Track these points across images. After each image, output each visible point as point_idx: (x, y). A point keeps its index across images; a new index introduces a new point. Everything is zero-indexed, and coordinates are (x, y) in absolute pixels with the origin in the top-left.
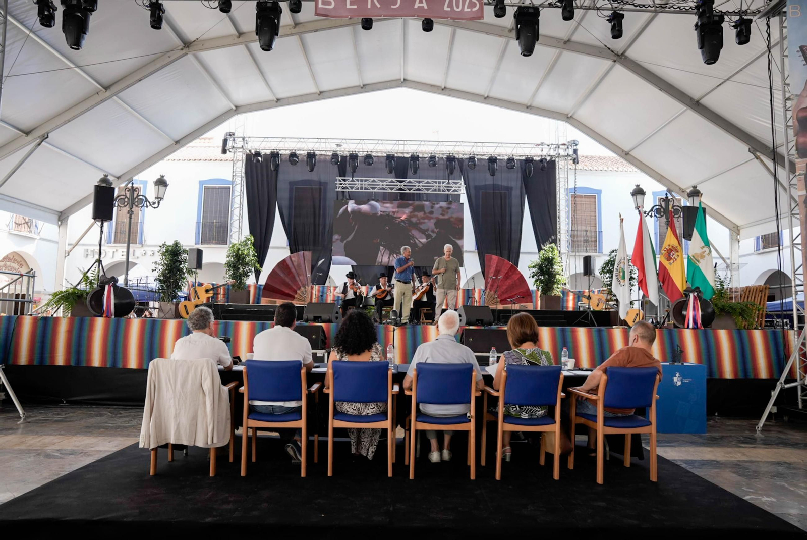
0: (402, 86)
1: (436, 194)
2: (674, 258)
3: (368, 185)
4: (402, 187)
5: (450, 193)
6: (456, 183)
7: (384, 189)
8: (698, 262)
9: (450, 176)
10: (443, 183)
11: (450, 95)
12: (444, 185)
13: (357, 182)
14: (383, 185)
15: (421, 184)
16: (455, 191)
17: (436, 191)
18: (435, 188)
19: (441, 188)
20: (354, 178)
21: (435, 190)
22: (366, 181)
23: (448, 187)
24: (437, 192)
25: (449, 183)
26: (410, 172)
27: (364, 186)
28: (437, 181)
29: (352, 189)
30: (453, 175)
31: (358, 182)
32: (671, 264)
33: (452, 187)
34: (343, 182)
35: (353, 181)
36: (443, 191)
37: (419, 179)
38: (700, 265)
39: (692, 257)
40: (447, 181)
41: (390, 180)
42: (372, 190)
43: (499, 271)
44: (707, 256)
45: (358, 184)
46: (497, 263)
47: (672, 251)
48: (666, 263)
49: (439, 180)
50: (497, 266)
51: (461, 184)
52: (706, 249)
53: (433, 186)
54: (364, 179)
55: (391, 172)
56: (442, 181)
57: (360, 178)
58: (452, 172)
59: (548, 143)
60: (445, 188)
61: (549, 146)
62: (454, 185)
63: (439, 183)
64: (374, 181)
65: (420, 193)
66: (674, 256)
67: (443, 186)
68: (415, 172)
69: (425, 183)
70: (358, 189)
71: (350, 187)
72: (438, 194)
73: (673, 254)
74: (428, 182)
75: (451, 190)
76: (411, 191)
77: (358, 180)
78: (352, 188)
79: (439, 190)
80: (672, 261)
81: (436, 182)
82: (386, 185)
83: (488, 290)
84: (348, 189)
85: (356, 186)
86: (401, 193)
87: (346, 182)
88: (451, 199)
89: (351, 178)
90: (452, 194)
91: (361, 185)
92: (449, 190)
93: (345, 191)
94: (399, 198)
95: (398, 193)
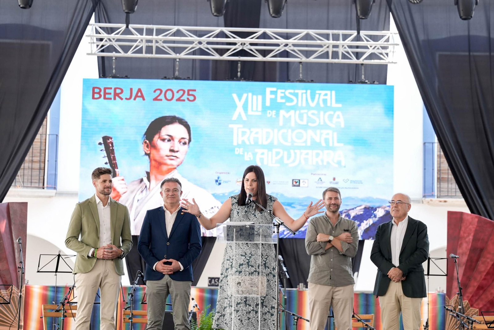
1: (327, 64)
3: (165, 42)
4: (245, 48)
5: (361, 61)
6: (375, 38)
7: (202, 52)
9: (363, 22)
10: (345, 37)
12: (348, 42)
13: (137, 36)
14: (200, 43)
15: (291, 41)
16: (372, 56)
17: (328, 58)
18: (324, 49)
19: (341, 50)
20: (130, 26)
21: (326, 55)
22: (159, 32)
23: (357, 47)
24: (330, 60)
25: (358, 38)
26: (266, 12)
27: (154, 45)
28: (330, 32)
29: (126, 51)
30: (369, 18)
31: (142, 34)
33: (366, 47)
34: (104, 35)
35: (127, 32)
36: (344, 57)
37: (287, 28)
40: (355, 33)
41: (218, 30)
42: (173, 55)
43: (482, 250)
45: (141, 40)
46: (476, 232)
49: (336, 32)
50: (475, 239)
51: (387, 40)
53: (321, 46)
54: (155, 27)
55: (219, 11)
56: (341, 32)
57: (145, 27)
58: (365, 12)
60: (350, 50)
62: (372, 42)
63: (336, 37)
64: (178, 33)
65: (288, 63)
67: (344, 45)
68: (277, 12)
69: (302, 39)
70: (140, 51)
71: (121, 46)
72: (332, 64)
74: (307, 37)
75: (363, 53)
76: (268, 58)
77: (140, 31)
78: (126, 49)
79: (335, 55)
81: (327, 37)
82: (208, 43)
83: (455, 297)
84: (117, 51)
85: (135, 44)
86: (243, 62)
87: (109, 35)
88: (363, 76)
89: (123, 26)
90: (366, 65)
91: (148, 41)
92: (358, 55)
93: (111, 58)
94: (239, 74)
95: (236, 62)
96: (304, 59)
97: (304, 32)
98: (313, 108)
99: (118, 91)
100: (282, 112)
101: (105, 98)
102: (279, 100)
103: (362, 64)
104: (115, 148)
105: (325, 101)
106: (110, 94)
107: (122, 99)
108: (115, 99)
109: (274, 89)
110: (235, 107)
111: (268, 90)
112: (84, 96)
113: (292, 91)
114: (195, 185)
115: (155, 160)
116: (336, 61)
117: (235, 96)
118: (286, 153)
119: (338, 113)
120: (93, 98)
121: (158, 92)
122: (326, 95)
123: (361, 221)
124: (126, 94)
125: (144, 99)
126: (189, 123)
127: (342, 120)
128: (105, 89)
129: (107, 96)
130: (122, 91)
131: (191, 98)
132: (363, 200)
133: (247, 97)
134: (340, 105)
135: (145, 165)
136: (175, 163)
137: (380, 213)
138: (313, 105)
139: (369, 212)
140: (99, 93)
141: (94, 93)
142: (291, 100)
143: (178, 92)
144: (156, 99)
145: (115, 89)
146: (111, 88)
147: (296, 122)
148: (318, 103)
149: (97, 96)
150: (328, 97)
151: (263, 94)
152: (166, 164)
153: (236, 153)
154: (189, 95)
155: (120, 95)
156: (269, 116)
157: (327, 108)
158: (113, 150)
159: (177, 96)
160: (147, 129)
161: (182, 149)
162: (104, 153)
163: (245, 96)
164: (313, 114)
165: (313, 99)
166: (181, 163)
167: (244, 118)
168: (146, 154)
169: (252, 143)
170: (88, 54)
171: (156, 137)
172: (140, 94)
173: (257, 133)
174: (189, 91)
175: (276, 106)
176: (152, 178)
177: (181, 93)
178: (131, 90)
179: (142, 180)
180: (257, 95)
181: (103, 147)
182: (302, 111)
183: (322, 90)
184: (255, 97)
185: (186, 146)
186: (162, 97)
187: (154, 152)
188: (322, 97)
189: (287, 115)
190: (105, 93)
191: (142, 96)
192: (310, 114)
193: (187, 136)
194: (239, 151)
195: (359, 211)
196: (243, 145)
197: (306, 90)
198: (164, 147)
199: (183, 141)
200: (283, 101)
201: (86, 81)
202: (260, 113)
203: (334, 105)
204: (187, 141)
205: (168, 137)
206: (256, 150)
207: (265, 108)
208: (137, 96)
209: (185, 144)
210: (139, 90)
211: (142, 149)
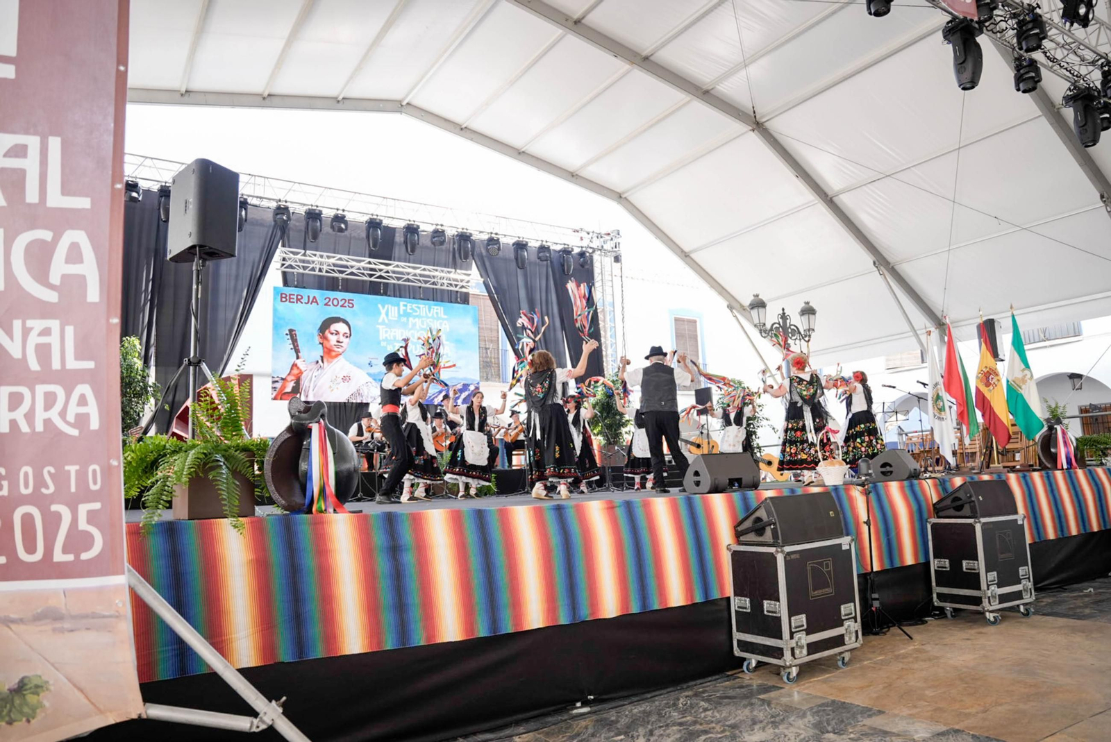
0: (401, 112)
1: (437, 289)
2: (994, 383)
3: (334, 265)
4: (383, 274)
5: (457, 289)
6: (467, 275)
8: (1021, 388)
10: (450, 273)
11: (471, 140)
12: (450, 276)
13: (314, 259)
14: (357, 268)
15: (417, 272)
16: (462, 287)
18: (435, 280)
19: (445, 282)
20: (308, 252)
21: (437, 283)
22: (328, 257)
23: (455, 280)
24: (439, 287)
25: (456, 274)
26: (398, 253)
27: (324, 267)
28: (440, 268)
29: (305, 269)
31: (317, 258)
32: (990, 391)
33: (460, 281)
34: (291, 256)
35: (307, 255)
36: (448, 285)
37: (413, 263)
38: (1022, 392)
39: (1012, 383)
40: (454, 271)
41: (368, 260)
44: (1029, 381)
45: (317, 262)
47: (991, 374)
48: (983, 389)
51: (473, 277)
52: (1027, 372)
53: (433, 277)
54: (324, 254)
56: (445, 269)
57: (317, 253)
59: (588, 230)
60: (451, 282)
61: (588, 233)
62: (465, 277)
63: (443, 272)
64: (342, 260)
66: (994, 380)
67: (448, 277)
68: (413, 251)
69: (421, 271)
70: (315, 270)
71: (302, 266)
73: (992, 378)
74: (425, 270)
75: (458, 284)
76: (401, 282)
77: (315, 256)
78: (305, 267)
79: (442, 284)
80: (991, 387)
81: (437, 271)
82: (362, 268)
84: (299, 269)
85: (312, 265)
86: (384, 283)
87: (296, 256)
88: (459, 299)
89: (303, 251)
90: (461, 292)
91: (321, 263)
92: (456, 286)
93: (293, 273)
94: (382, 291)
95: (380, 283)
96: (423, 285)
97: (423, 267)
98: (429, 318)
99: (299, 297)
100: (411, 319)
101: (290, 302)
102: (408, 311)
103: (457, 292)
104: (298, 338)
105: (437, 313)
106: (293, 299)
107: (302, 303)
108: (297, 302)
109: (405, 303)
110: (379, 313)
111: (402, 303)
112: (275, 299)
113: (416, 305)
114: (355, 366)
115: (327, 348)
116: (442, 287)
117: (380, 306)
118: (414, 347)
119: (445, 322)
120: (281, 301)
121: (328, 300)
122: (437, 309)
123: (461, 393)
124: (305, 300)
125: (318, 304)
126: (350, 323)
127: (447, 326)
128: (290, 295)
129: (292, 300)
130: (302, 298)
131: (351, 305)
132: (462, 380)
133: (388, 308)
134: (446, 317)
135: (319, 351)
136: (340, 350)
137: (472, 388)
138: (430, 315)
139: (466, 387)
140: (285, 298)
141: (282, 297)
142: (417, 312)
143: (341, 300)
144: (326, 305)
145: (297, 295)
146: (294, 295)
147: (420, 327)
148: (433, 314)
149: (284, 300)
150: (439, 311)
151: (398, 305)
152: (334, 351)
153: (382, 345)
154: (349, 303)
155: (302, 300)
156: (402, 321)
157: (438, 319)
158: (296, 339)
159: (341, 303)
160: (321, 326)
161: (345, 341)
162: (290, 341)
163: (386, 306)
164: (430, 321)
165: (429, 311)
166: (345, 351)
167: (386, 321)
168: (320, 343)
169: (392, 338)
170: (277, 269)
171: (327, 332)
172: (315, 300)
173: (395, 332)
174: (349, 300)
175: (407, 315)
176: (325, 360)
177: (344, 301)
178: (309, 297)
179: (317, 362)
180: (395, 306)
181: (289, 337)
182: (423, 319)
183: (435, 305)
184: (393, 308)
185: (348, 339)
186: (330, 303)
187: (325, 342)
188: (435, 311)
189: (414, 321)
190: (290, 298)
191: (316, 302)
192: (428, 320)
193: (348, 332)
194: (383, 344)
195: (460, 387)
196: (386, 340)
197: (425, 305)
198: (333, 339)
199: (346, 335)
200: (411, 311)
201: (275, 288)
202: (396, 319)
203: (443, 316)
204: (348, 335)
205: (335, 332)
206: (395, 344)
207: (400, 316)
208: (312, 302)
209: (347, 337)
210: (314, 297)
211: (317, 339)
